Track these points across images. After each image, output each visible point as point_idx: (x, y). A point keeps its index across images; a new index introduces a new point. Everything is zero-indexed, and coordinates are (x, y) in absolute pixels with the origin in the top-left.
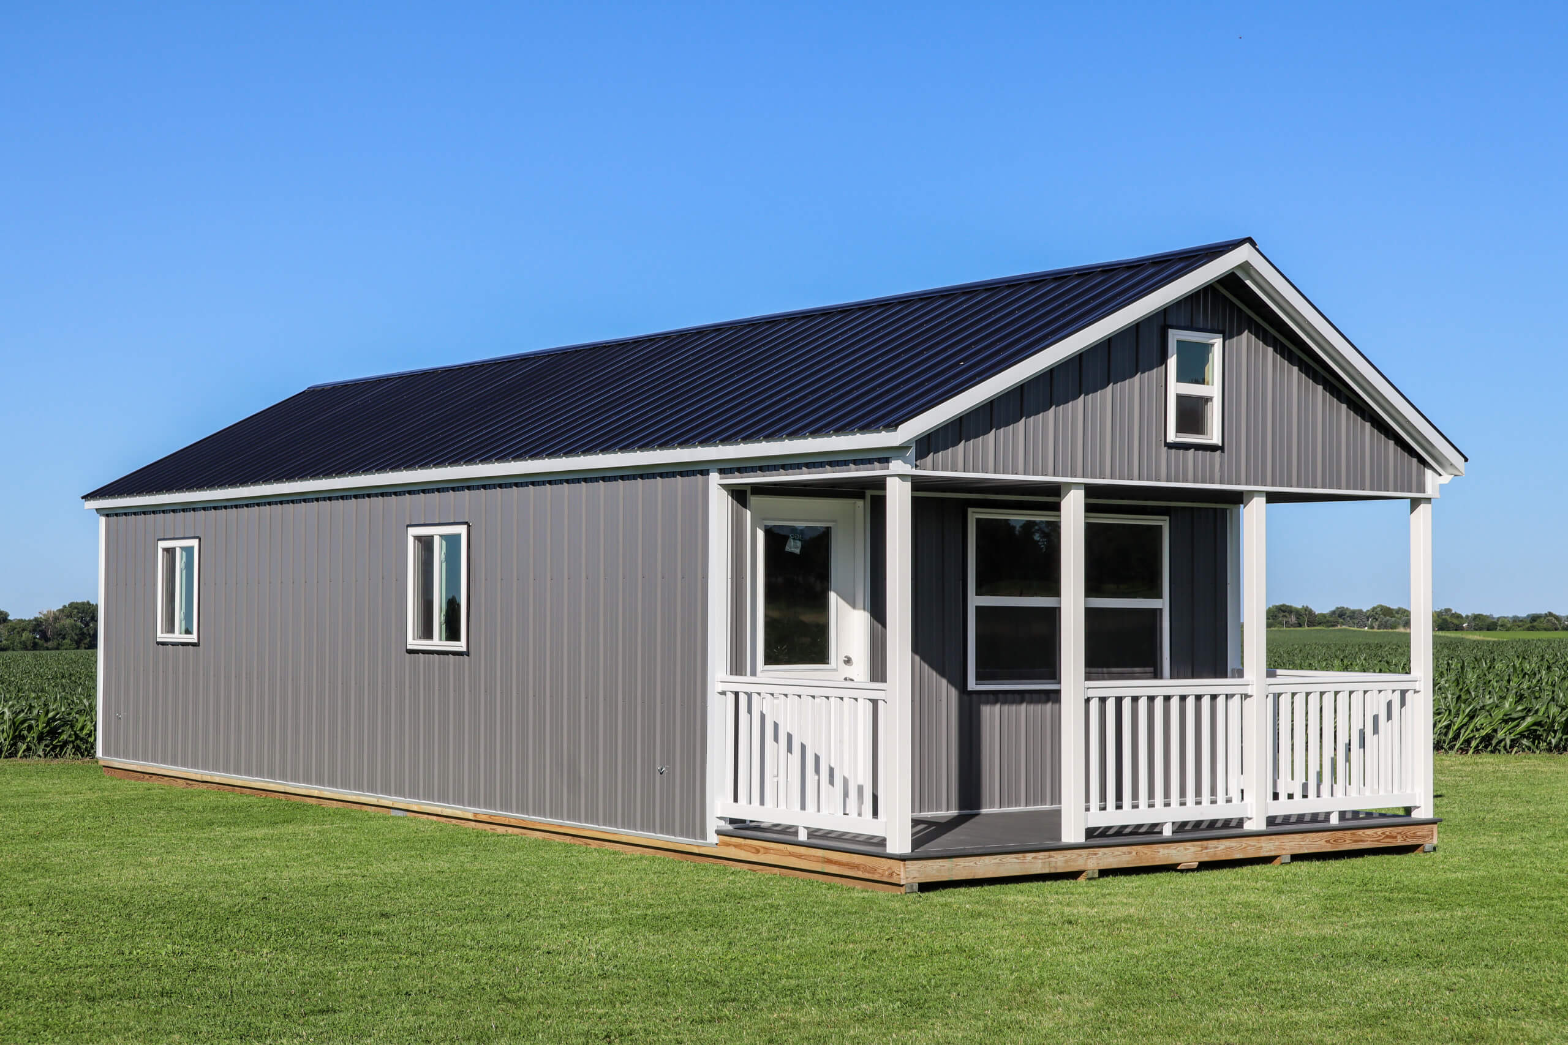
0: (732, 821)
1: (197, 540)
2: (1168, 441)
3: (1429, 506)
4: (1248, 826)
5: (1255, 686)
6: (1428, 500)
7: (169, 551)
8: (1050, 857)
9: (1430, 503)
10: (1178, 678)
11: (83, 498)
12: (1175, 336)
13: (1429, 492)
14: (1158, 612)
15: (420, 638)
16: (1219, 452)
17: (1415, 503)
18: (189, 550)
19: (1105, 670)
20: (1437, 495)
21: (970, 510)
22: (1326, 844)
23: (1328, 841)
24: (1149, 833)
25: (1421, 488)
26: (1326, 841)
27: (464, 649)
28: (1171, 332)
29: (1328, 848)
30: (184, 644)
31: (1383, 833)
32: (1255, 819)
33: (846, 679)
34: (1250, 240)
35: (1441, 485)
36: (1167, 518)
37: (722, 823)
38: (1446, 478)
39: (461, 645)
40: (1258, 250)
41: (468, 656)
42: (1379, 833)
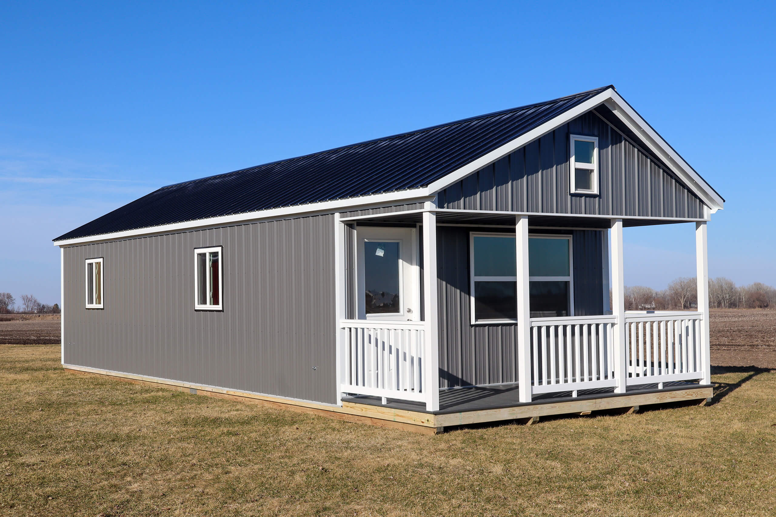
0: (350, 394)
1: (102, 259)
2: (571, 193)
3: (705, 225)
4: (617, 391)
5: (619, 319)
6: (705, 222)
7: (91, 265)
8: (513, 410)
9: (706, 224)
10: (578, 315)
11: (53, 240)
12: (574, 138)
13: (706, 218)
14: (568, 283)
15: (201, 304)
16: (597, 199)
17: (698, 224)
18: (99, 264)
19: (541, 312)
20: (709, 219)
21: (471, 233)
22: (656, 399)
23: (658, 398)
24: (565, 396)
25: (701, 216)
26: (657, 398)
27: (221, 309)
28: (571, 136)
29: (658, 402)
30: (98, 309)
31: (686, 393)
32: (620, 387)
33: (408, 320)
34: (612, 87)
35: (712, 214)
36: (572, 236)
37: (345, 395)
38: (715, 210)
39: (219, 307)
40: (616, 92)
41: (223, 312)
42: (684, 393)
